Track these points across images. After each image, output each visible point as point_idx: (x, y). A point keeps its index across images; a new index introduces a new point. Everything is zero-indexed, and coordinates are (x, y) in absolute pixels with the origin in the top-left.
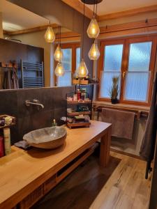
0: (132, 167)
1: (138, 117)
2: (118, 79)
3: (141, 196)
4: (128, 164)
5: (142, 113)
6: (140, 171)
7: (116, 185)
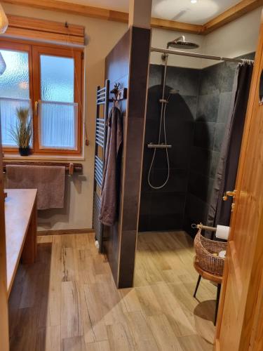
0: (71, 246)
1: (71, 172)
2: (27, 112)
3: (102, 275)
4: (65, 245)
5: (75, 165)
6: (83, 248)
7: (65, 279)
